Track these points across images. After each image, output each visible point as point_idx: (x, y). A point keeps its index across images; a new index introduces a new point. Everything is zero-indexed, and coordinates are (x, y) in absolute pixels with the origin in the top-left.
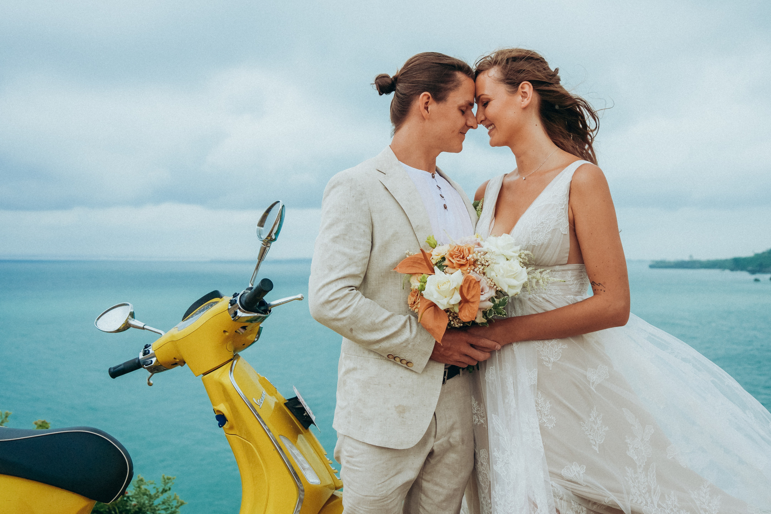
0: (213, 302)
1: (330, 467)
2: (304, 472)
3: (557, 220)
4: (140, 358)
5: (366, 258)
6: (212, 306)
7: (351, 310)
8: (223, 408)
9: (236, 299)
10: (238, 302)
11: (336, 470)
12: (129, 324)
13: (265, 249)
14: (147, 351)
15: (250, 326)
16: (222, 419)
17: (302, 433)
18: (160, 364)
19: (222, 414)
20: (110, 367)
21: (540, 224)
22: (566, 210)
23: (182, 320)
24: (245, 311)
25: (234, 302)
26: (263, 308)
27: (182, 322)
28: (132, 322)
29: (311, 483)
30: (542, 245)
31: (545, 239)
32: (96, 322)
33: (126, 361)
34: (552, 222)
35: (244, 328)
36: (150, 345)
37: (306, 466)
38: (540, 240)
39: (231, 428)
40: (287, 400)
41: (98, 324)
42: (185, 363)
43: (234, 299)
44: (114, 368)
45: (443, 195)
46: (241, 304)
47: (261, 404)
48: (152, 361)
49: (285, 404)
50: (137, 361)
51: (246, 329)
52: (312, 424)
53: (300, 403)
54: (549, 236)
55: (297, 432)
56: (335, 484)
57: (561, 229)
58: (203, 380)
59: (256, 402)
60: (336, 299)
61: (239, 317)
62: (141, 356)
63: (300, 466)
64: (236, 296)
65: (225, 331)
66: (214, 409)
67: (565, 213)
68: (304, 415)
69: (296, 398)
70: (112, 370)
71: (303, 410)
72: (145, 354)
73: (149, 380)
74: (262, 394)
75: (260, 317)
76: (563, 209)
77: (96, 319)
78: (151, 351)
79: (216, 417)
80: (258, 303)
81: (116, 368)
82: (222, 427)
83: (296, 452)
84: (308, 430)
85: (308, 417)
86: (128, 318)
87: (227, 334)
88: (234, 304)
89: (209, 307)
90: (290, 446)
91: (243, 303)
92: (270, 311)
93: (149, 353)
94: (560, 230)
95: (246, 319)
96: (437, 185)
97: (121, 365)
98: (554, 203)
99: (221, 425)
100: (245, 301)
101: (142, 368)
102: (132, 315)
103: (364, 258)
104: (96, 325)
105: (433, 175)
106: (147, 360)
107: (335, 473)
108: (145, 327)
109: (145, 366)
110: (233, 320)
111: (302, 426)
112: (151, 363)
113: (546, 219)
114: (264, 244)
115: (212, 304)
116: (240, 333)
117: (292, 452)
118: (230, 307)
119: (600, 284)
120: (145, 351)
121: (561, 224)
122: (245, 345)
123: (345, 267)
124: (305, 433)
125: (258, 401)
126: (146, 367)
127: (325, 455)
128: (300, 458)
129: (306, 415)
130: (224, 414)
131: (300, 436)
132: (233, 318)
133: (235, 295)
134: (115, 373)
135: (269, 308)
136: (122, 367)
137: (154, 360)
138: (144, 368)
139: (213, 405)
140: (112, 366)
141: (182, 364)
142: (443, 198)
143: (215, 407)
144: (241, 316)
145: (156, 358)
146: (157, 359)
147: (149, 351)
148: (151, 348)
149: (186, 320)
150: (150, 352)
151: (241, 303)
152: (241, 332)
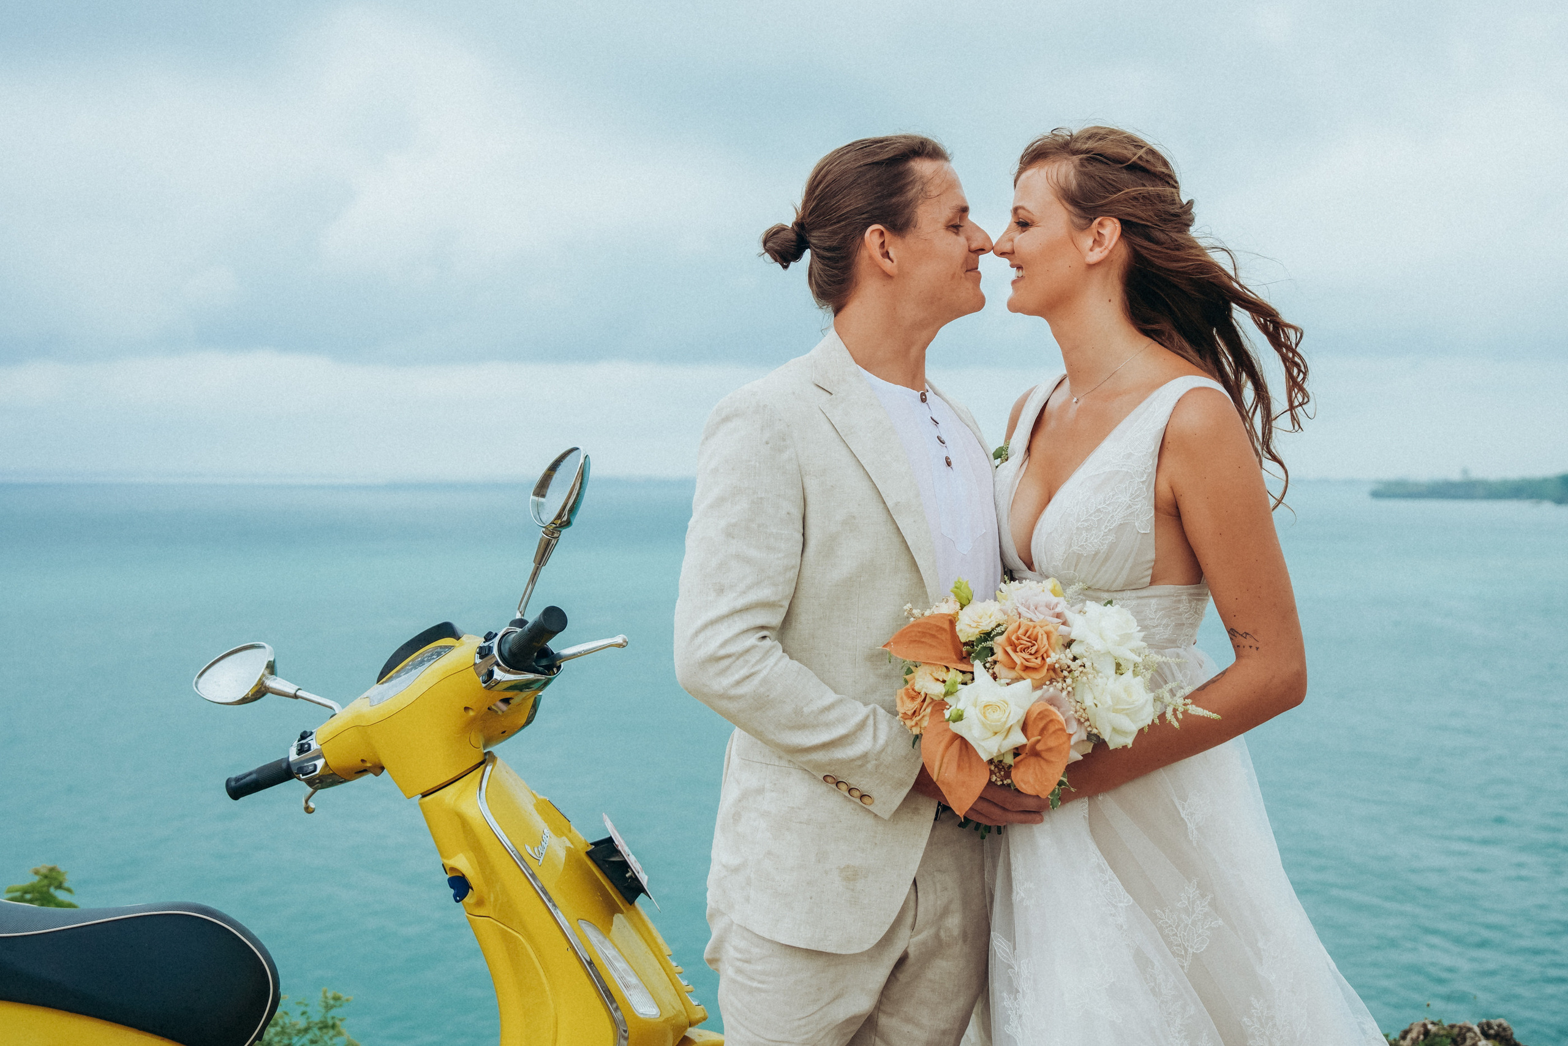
0: (441, 647)
1: (679, 981)
2: (626, 993)
3: (1130, 506)
4: (291, 759)
5: (793, 567)
6: (439, 654)
7: (756, 680)
8: (463, 863)
9: (491, 645)
10: (495, 651)
11: (690, 986)
12: (265, 687)
13: (548, 543)
14: (306, 746)
15: (518, 697)
16: (460, 885)
17: (622, 912)
18: (331, 772)
19: (461, 875)
20: (228, 777)
21: (1095, 513)
22: (1149, 485)
23: (378, 682)
24: (509, 670)
25: (487, 650)
26: (544, 662)
27: (378, 685)
28: (274, 683)
29: (642, 1016)
30: (1097, 554)
31: (1103, 544)
32: (196, 683)
33: (261, 765)
34: (1118, 510)
35: (506, 701)
36: (311, 733)
37: (633, 980)
38: (1093, 546)
39: (480, 903)
40: (592, 844)
41: (199, 686)
42: (382, 768)
43: (487, 644)
44: (237, 780)
45: (944, 438)
46: (502, 655)
47: (542, 858)
48: (315, 766)
49: (588, 854)
50: (284, 765)
51: (510, 704)
52: (642, 894)
53: (617, 852)
54: (1111, 538)
55: (612, 910)
56: (688, 1015)
57: (1136, 524)
58: (421, 805)
59: (531, 853)
60: (729, 656)
61: (498, 682)
62: (293, 756)
63: (620, 982)
64: (490, 639)
65: (466, 709)
66: (443, 865)
67: (1148, 491)
68: (627, 875)
69: (610, 840)
70: (233, 784)
71: (624, 866)
72: (301, 750)
73: (307, 802)
74: (544, 836)
75: (538, 681)
76: (1143, 482)
77: (197, 676)
78: (314, 746)
79: (448, 880)
80: (536, 654)
81: (242, 779)
82: (461, 902)
83: (611, 952)
84: (634, 905)
85: (635, 879)
86: (263, 675)
87: (471, 713)
88: (486, 655)
89: (435, 657)
90: (599, 941)
91: (506, 653)
92: (559, 668)
93: (309, 749)
94: (1135, 526)
95: (509, 685)
96: (931, 418)
97: (250, 774)
98: (1126, 470)
99: (458, 898)
100: (510, 649)
101: (295, 779)
102: (271, 668)
103: (787, 569)
104: (197, 687)
105: (924, 397)
106: (306, 764)
107: (687, 992)
108: (299, 693)
109: (301, 775)
110: (485, 687)
111: (622, 898)
112: (315, 770)
113: (1108, 503)
114: (548, 532)
115: (439, 650)
116: (497, 712)
117: (603, 953)
118: (478, 661)
119: (1247, 634)
120: (302, 745)
121: (1138, 515)
122: (506, 734)
123: (749, 588)
124: (628, 910)
125: (536, 849)
126: (304, 779)
127: (668, 955)
128: (621, 965)
129: (631, 877)
130: (464, 875)
131: (618, 918)
132: (484, 682)
133: (489, 637)
134: (239, 789)
135: (558, 662)
136: (254, 776)
137: (320, 763)
138: (299, 779)
139: (442, 855)
140: (234, 776)
141: (379, 770)
142: (944, 443)
143: (446, 861)
144: (501, 680)
145: (324, 760)
146: (326, 762)
147: (309, 745)
148: (314, 740)
149: (385, 682)
150: (312, 748)
151: (501, 653)
152: (500, 710)
